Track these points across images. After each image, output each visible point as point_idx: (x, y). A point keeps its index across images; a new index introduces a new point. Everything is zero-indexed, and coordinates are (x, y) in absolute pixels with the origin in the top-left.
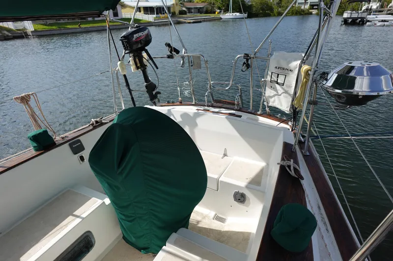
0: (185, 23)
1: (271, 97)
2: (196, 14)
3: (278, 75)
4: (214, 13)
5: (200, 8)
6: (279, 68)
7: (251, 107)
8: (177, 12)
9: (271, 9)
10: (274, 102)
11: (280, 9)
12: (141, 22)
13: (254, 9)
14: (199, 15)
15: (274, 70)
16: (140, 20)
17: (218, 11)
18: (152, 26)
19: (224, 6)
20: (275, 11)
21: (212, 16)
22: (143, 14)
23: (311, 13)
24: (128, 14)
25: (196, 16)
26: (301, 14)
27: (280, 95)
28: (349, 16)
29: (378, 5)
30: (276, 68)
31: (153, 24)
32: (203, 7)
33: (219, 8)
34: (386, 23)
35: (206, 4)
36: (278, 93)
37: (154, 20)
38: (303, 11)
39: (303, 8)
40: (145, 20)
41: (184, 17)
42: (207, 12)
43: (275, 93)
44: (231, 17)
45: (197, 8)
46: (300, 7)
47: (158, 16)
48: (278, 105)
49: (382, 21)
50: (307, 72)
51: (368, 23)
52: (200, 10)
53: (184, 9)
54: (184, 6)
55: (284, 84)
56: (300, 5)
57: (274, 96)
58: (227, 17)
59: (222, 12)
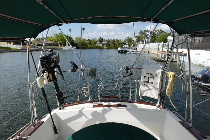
1: (145, 91)
2: (48, 46)
3: (149, 78)
4: (58, 46)
5: (50, 43)
6: (149, 74)
7: (130, 99)
8: (36, 45)
9: (87, 46)
10: (147, 94)
11: (90, 46)
12: (12, 49)
13: (79, 45)
14: (49, 46)
15: (146, 75)
16: (11, 48)
17: (60, 45)
18: (20, 51)
19: (63, 43)
20: (89, 46)
21: (57, 47)
22: (13, 45)
23: (104, 48)
24: (2, 45)
25: (48, 47)
26: (100, 48)
27: (151, 89)
28: (121, 50)
29: (128, 46)
30: (147, 74)
31: (20, 50)
32: (52, 43)
33: (61, 44)
34: (134, 52)
35: (53, 42)
36: (149, 88)
37: (21, 48)
38: (100, 47)
39: (100, 45)
40: (14, 48)
42: (54, 45)
43: (147, 88)
44: (68, 48)
45: (48, 43)
46: (99, 45)
47: (23, 46)
48: (150, 95)
49: (132, 52)
50: (174, 75)
51: (128, 52)
52: (50, 44)
53: (40, 43)
54: (40, 42)
55: (153, 82)
56: (99, 44)
57: (147, 90)
58: (66, 48)
59: (62, 46)
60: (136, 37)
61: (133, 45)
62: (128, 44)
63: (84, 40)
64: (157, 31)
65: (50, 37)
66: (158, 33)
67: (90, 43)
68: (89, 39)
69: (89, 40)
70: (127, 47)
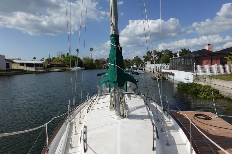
0: (53, 72)
2: (57, 68)
4: (67, 67)
5: (59, 64)
8: (46, 66)
9: (95, 66)
11: (99, 66)
12: (27, 71)
13: (87, 66)
14: (59, 68)
16: (25, 70)
20: (97, 67)
21: (66, 68)
22: (26, 67)
24: (15, 67)
31: (34, 72)
35: (61, 63)
37: (35, 70)
40: (29, 70)
41: (52, 69)
42: (62, 66)
44: (77, 69)
45: (57, 64)
47: (36, 68)
53: (49, 65)
54: (49, 63)
58: (74, 69)
59: (71, 67)
60: (144, 57)
61: (141, 65)
62: (136, 64)
63: (92, 60)
64: (164, 51)
65: (56, 57)
66: (164, 53)
67: (98, 64)
68: (97, 59)
69: (97, 61)
70: (135, 67)
